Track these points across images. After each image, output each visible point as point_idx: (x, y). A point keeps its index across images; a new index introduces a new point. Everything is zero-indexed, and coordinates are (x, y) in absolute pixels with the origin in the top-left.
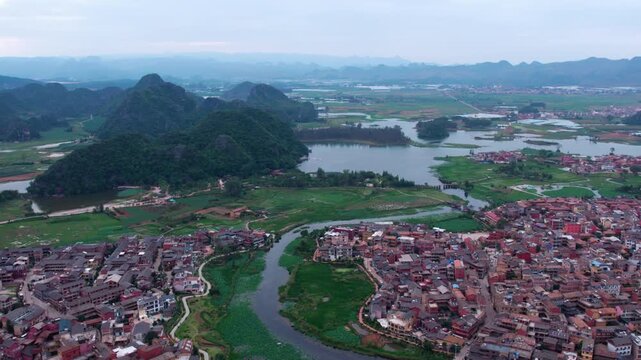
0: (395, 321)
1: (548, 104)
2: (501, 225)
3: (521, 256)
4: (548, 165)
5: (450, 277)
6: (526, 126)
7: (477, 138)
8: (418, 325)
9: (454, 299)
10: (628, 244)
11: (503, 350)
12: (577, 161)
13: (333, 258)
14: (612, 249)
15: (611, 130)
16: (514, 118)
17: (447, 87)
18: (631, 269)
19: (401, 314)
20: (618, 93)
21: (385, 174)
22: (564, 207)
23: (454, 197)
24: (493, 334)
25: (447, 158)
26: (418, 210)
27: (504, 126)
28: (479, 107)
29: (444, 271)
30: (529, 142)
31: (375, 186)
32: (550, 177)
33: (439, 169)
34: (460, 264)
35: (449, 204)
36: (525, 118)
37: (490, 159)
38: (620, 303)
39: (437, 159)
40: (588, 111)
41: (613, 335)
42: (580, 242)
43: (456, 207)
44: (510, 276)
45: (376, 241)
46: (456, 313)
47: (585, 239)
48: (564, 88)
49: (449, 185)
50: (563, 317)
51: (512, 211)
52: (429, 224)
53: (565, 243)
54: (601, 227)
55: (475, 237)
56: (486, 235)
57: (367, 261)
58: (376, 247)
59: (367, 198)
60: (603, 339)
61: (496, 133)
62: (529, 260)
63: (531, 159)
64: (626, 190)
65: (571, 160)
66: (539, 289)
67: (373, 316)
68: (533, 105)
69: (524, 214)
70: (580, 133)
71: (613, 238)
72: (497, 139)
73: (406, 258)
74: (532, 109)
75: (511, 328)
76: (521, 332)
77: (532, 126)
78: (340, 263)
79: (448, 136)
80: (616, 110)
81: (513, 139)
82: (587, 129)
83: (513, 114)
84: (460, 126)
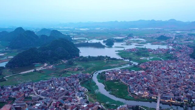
0: (139, 93)
1: (133, 34)
2: (147, 68)
3: (157, 76)
6: (132, 41)
7: (122, 45)
9: (150, 87)
10: (178, 71)
11: (168, 97)
12: (152, 51)
15: (155, 41)
17: (102, 29)
21: (106, 56)
22: (158, 63)
25: (118, 51)
26: (122, 66)
27: (127, 41)
28: (115, 35)
30: (136, 45)
31: (107, 60)
33: (119, 54)
34: (145, 79)
35: (129, 64)
36: (130, 38)
37: (131, 51)
39: (116, 51)
44: (159, 80)
47: (168, 71)
48: (135, 29)
49: (125, 59)
52: (130, 70)
54: (170, 68)
57: (121, 80)
58: (121, 76)
59: (107, 63)
60: (186, 92)
61: (126, 43)
63: (140, 50)
64: (168, 58)
65: (150, 50)
67: (133, 92)
68: (130, 34)
71: (175, 70)
72: (127, 45)
73: (131, 78)
74: (130, 36)
75: (167, 92)
76: (169, 93)
78: (114, 81)
80: (153, 35)
81: (131, 45)
82: (148, 41)
83: (126, 37)
84: (115, 41)
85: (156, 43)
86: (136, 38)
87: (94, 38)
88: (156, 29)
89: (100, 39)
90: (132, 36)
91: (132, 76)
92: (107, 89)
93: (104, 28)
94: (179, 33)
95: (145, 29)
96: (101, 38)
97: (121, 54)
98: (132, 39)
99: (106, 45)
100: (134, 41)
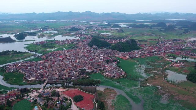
0: (32, 78)
1: (49, 26)
2: (47, 58)
3: (52, 63)
4: (53, 44)
5: (40, 69)
6: (45, 33)
7: (33, 38)
8: (37, 78)
9: (42, 73)
10: (72, 58)
11: (54, 78)
12: (59, 42)
13: (11, 71)
14: (69, 59)
15: (66, 33)
16: (41, 31)
17: (18, 21)
18: (72, 62)
19: (33, 77)
20: (67, 21)
21: (13, 51)
22: (58, 53)
23: (33, 54)
24: (51, 76)
25: (27, 45)
26: (26, 58)
27: (39, 34)
28: (30, 28)
29: (38, 69)
30: (47, 38)
31: (12, 54)
32: (54, 47)
33: (27, 48)
34: (41, 67)
35: (33, 56)
36: (44, 31)
37: (39, 43)
38: (71, 67)
40: (60, 28)
41: (71, 72)
42: (63, 59)
43: (35, 56)
44: (51, 67)
45: (20, 66)
46: (43, 75)
47: (64, 58)
48: (53, 21)
49: (31, 51)
50: (62, 71)
51: (48, 55)
52: (31, 61)
53: (60, 60)
54: (66, 56)
55: (42, 61)
56: (44, 61)
57: (20, 70)
58: (21, 67)
59: (12, 57)
60: (69, 73)
61: (38, 36)
62: (54, 64)
63: (49, 42)
64: (70, 47)
65: (58, 42)
66: (57, 68)
67: (27, 79)
68: (45, 27)
69: (51, 55)
70: (59, 34)
71: (69, 57)
72: (39, 38)
73: (29, 68)
74: (45, 29)
75: (54, 75)
76: (56, 75)
77: (47, 33)
78: (14, 72)
79: (25, 38)
80: (67, 27)
81: (42, 37)
82: (60, 33)
83: (41, 30)
84: (27, 35)
85: (67, 34)
86: (50, 30)
87: (5, 32)
88: (73, 20)
89: (12, 34)
90: (47, 29)
91: (30, 66)
92: (5, 79)
93: (20, 21)
94: (91, 24)
95: (62, 21)
96: (13, 32)
97: (29, 47)
98: (46, 32)
99: (17, 39)
100: (47, 34)
